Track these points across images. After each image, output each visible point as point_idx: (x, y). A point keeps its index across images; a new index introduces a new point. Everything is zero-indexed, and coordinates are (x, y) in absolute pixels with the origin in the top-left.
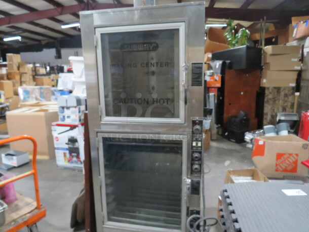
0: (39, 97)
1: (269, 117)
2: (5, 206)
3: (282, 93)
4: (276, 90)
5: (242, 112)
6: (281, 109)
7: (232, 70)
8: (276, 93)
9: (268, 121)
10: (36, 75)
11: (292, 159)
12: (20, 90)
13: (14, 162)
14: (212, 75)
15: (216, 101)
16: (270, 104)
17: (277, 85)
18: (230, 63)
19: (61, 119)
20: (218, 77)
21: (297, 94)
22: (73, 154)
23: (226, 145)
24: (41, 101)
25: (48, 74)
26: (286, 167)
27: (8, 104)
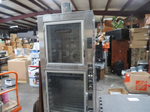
0: (24, 54)
1: (134, 63)
2: (2, 104)
3: (140, 51)
4: (137, 50)
5: (120, 61)
6: (140, 59)
7: (115, 40)
8: (137, 51)
9: (134, 65)
10: (23, 43)
11: (144, 84)
12: (15, 50)
13: (10, 84)
14: (105, 43)
15: (107, 55)
16: (134, 57)
17: (137, 47)
18: (114, 37)
19: (32, 64)
20: (108, 44)
21: (148, 51)
22: (37, 80)
23: (112, 77)
24: (25, 55)
25: (29, 43)
26: (141, 88)
27: (9, 57)
